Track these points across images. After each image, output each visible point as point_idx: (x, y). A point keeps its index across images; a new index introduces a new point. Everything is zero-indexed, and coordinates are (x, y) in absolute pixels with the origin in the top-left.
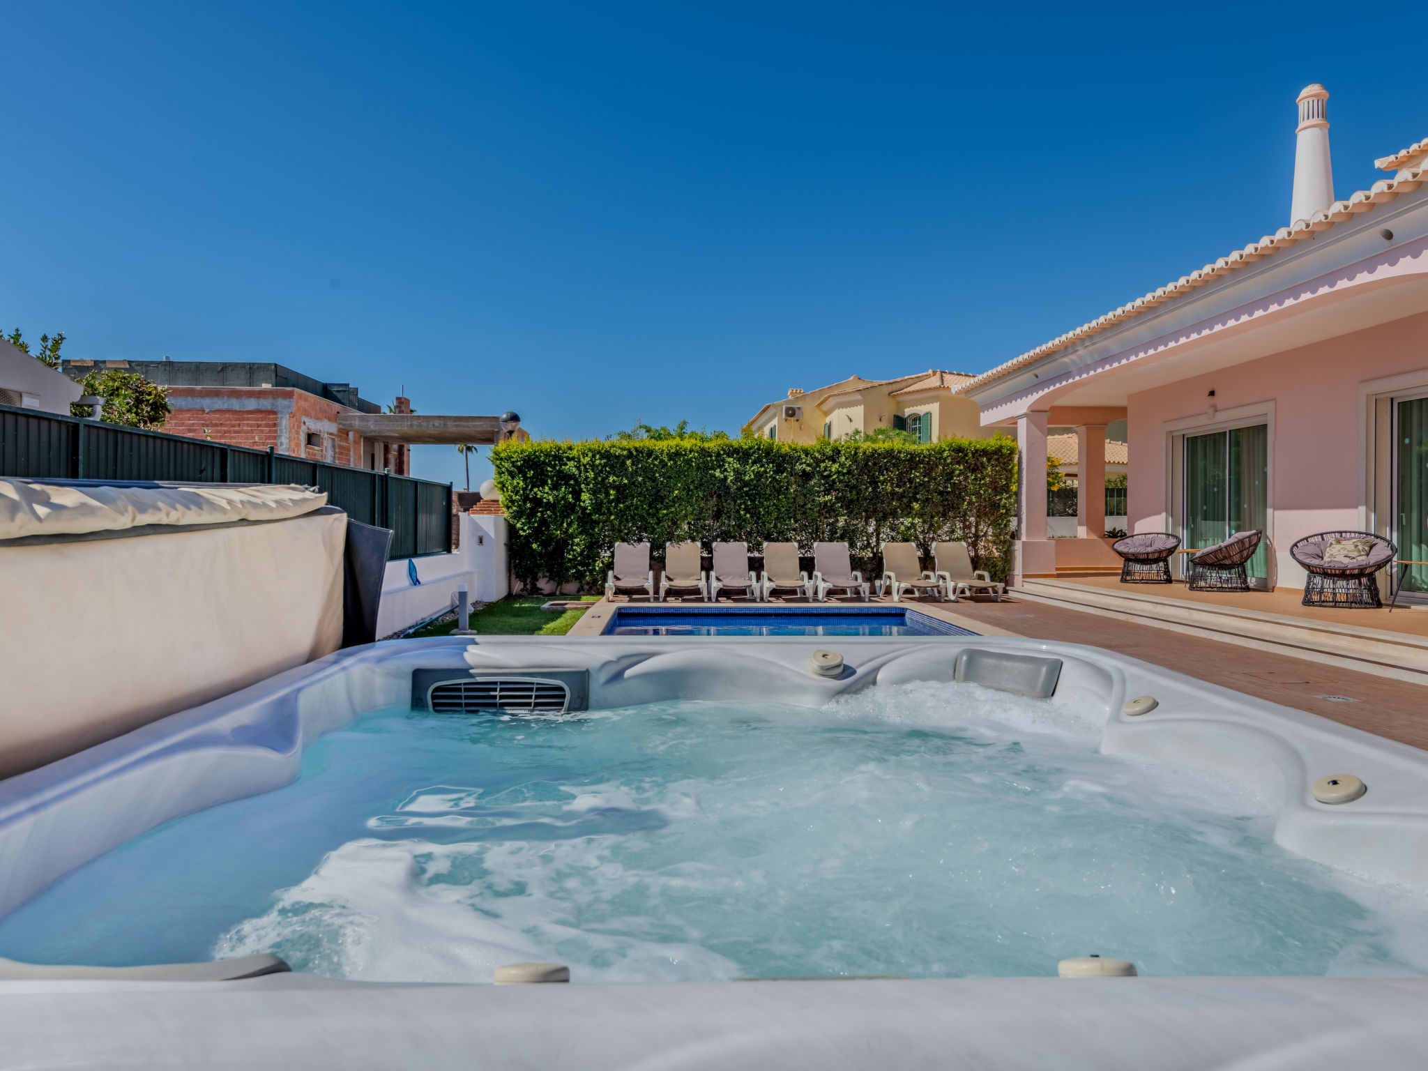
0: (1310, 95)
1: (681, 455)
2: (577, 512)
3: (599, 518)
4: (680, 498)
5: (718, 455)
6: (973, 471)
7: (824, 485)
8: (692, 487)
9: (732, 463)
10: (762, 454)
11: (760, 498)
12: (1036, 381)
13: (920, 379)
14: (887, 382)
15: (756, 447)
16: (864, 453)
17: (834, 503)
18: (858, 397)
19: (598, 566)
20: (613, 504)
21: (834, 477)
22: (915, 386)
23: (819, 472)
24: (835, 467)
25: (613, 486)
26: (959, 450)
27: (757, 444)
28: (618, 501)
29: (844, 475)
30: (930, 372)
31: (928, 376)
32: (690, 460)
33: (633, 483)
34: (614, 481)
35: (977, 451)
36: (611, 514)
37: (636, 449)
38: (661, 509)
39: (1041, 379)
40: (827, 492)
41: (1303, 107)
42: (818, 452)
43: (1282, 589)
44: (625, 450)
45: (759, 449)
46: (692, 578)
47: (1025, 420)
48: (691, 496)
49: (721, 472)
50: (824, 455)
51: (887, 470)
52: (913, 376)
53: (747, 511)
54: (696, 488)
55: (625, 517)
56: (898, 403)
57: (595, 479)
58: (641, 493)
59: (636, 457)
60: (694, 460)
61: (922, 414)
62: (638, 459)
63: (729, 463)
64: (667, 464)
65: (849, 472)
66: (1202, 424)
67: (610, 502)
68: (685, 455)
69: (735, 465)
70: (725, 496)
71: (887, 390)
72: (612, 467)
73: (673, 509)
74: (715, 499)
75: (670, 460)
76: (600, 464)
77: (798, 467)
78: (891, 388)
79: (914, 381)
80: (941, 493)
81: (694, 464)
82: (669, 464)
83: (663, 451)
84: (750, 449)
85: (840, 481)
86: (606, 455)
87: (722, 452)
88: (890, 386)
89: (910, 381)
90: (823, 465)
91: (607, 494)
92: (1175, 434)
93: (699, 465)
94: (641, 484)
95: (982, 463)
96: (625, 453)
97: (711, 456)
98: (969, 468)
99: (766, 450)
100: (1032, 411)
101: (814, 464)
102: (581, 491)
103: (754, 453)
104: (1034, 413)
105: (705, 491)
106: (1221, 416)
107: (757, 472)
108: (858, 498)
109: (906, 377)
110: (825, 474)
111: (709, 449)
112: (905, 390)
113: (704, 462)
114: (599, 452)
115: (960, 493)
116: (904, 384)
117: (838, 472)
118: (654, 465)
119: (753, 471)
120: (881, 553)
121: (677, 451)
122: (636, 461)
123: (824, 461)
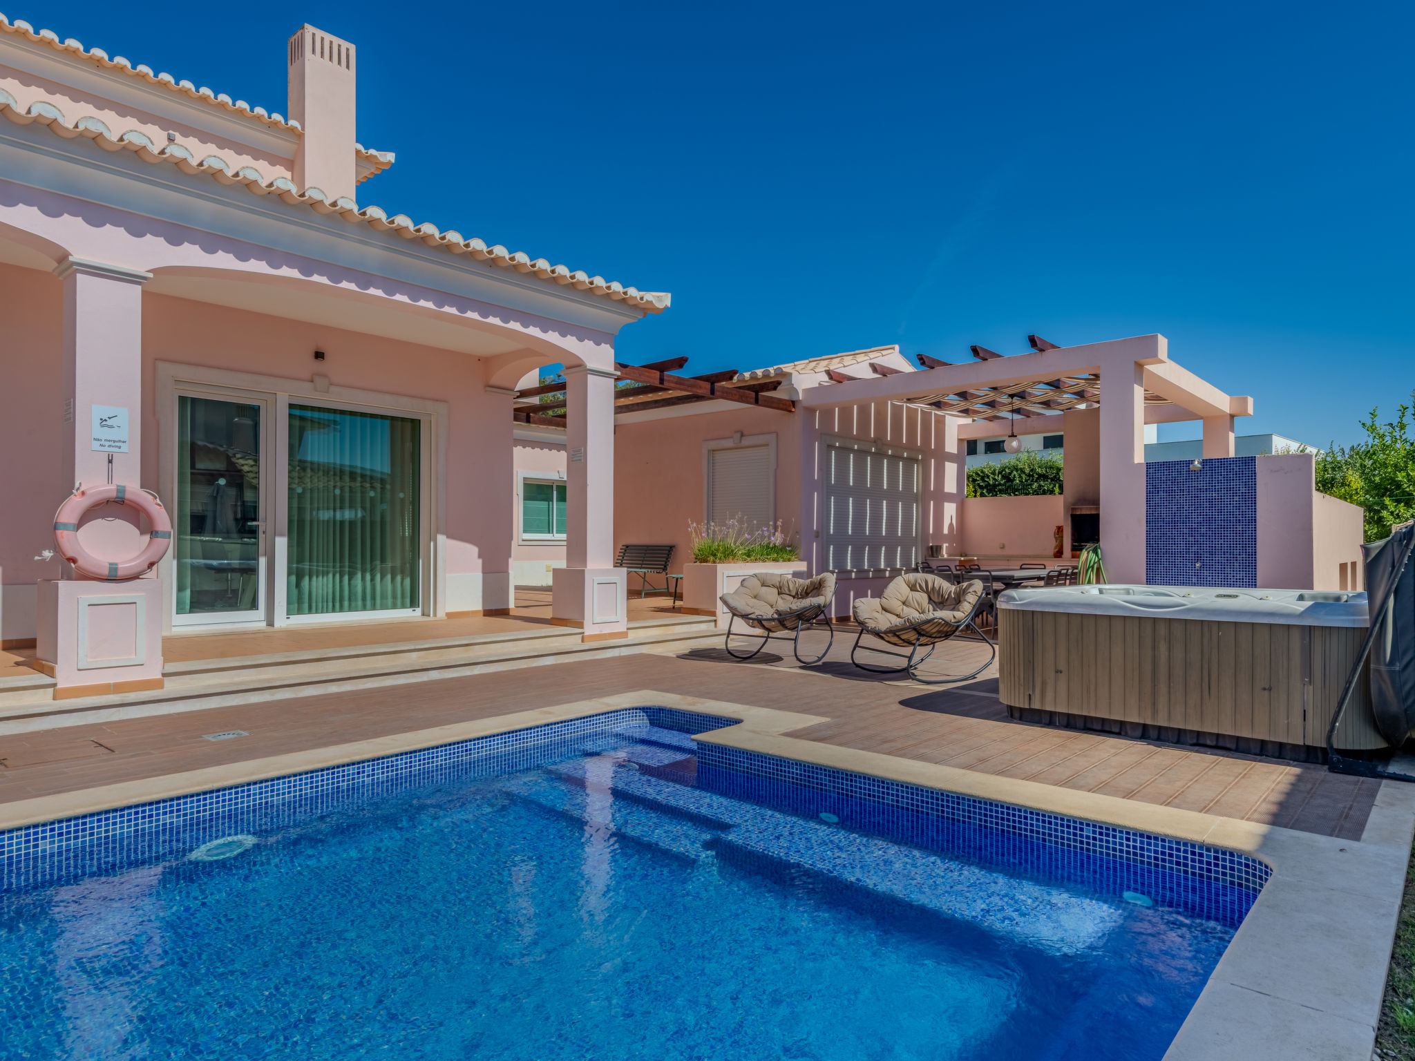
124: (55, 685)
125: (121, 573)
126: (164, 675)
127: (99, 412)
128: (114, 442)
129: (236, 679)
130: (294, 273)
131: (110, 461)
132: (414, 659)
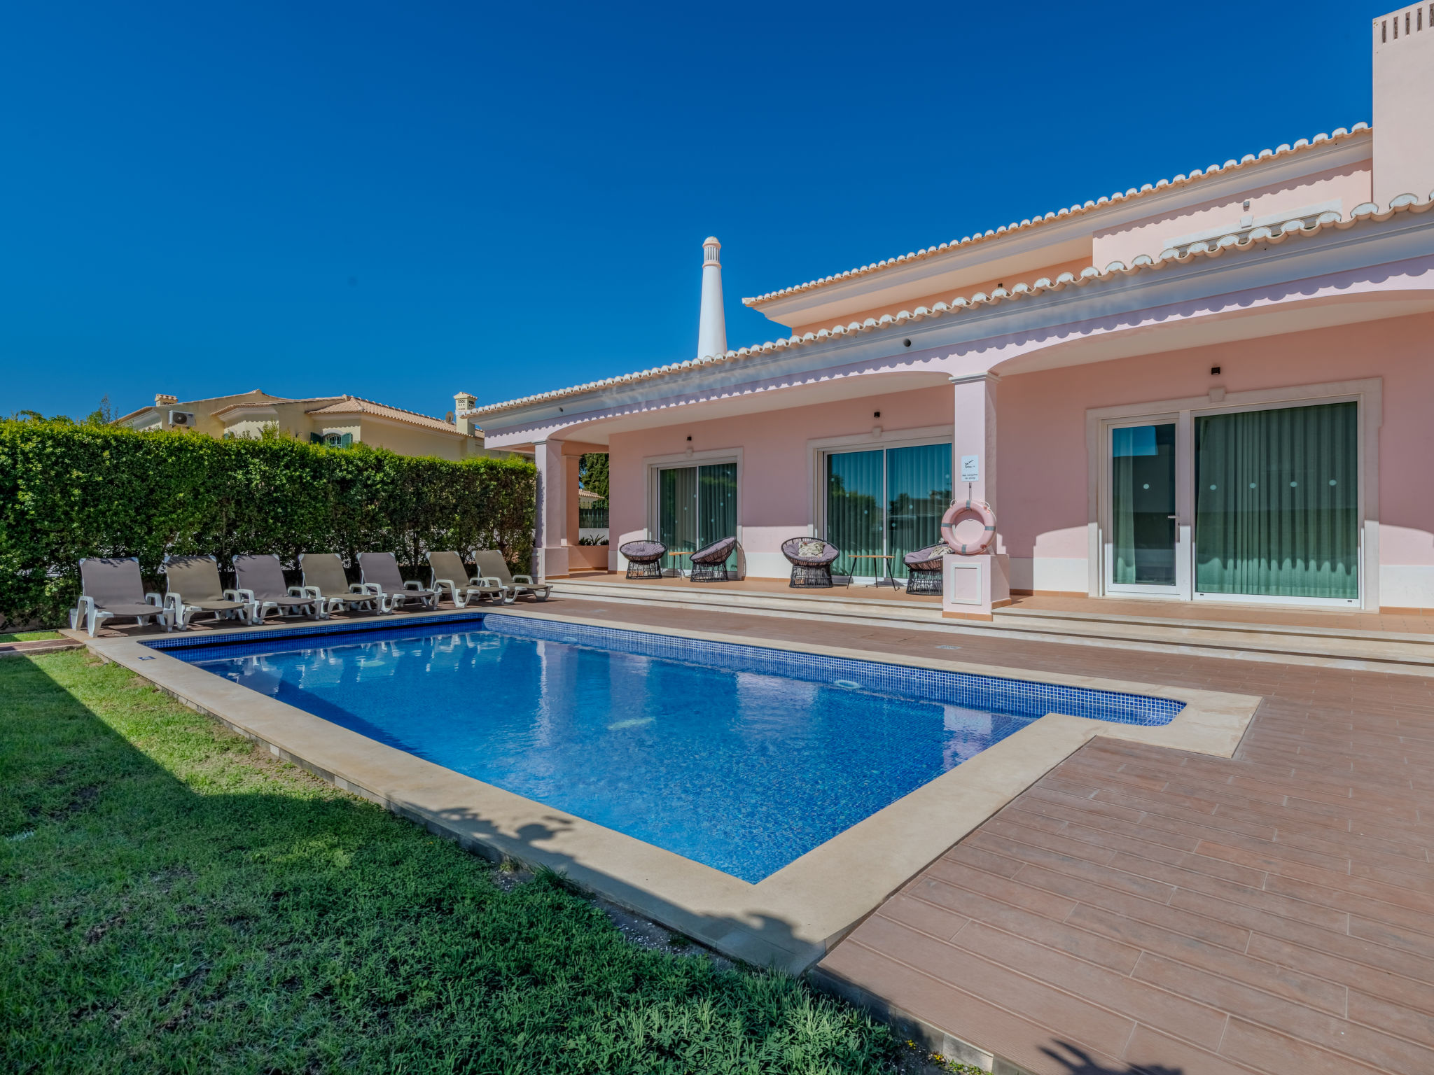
0: (710, 244)
1: (186, 450)
2: (8, 517)
3: (49, 526)
4: (185, 502)
5: (238, 453)
6: (504, 487)
7: (366, 494)
8: (202, 490)
9: (258, 465)
10: (295, 457)
11: (292, 505)
12: (560, 414)
13: (335, 402)
14: (303, 400)
15: (289, 449)
16: (409, 464)
17: (377, 513)
18: (273, 411)
19: (50, 591)
20: (76, 508)
21: (378, 486)
22: (331, 407)
23: (361, 480)
24: (379, 477)
25: (76, 483)
26: (492, 468)
27: (289, 446)
28: (84, 503)
29: (387, 484)
30: (345, 396)
31: (343, 401)
32: (201, 457)
33: (111, 482)
34: (78, 477)
35: (507, 469)
36: (72, 521)
37: (116, 438)
38: (154, 515)
39: (565, 413)
40: (371, 500)
41: (706, 250)
42: (360, 459)
43: (749, 578)
44: (98, 437)
45: (292, 451)
46: (210, 598)
47: (544, 446)
48: (200, 500)
49: (244, 474)
50: (366, 462)
51: (430, 482)
52: (328, 398)
53: (276, 519)
54: (208, 491)
55: (95, 525)
56: (315, 421)
57: (43, 472)
58: (123, 494)
59: (116, 448)
60: (206, 458)
61: (342, 435)
62: (119, 451)
63: (255, 464)
64: (165, 461)
65: (393, 482)
66: (679, 460)
67: (72, 505)
68: (193, 451)
69: (262, 467)
70: (245, 502)
71: (303, 408)
72: (75, 459)
73: (174, 516)
74: (233, 505)
75: (170, 455)
76: (53, 453)
77: (338, 473)
78: (306, 407)
79: (332, 402)
80: (478, 506)
81: (206, 463)
82: (170, 461)
83: (160, 443)
84: (282, 449)
85: (385, 491)
86: (66, 442)
87: (243, 451)
88: (306, 405)
89: (326, 403)
90: (365, 473)
91: (65, 493)
92: (653, 467)
93: (212, 463)
94: (123, 484)
95: (511, 481)
96: (99, 441)
97: (230, 455)
98: (500, 484)
99: (300, 453)
100: (552, 439)
101: (356, 472)
102: (16, 488)
103: (285, 455)
104: (552, 441)
105: (219, 495)
106: (697, 456)
107: (289, 477)
108: (401, 509)
109: (317, 399)
110: (369, 482)
111: (226, 446)
112: (325, 410)
113: (218, 461)
114: (52, 437)
115: (493, 507)
116: (319, 405)
117: (382, 481)
118: (146, 460)
119: (285, 475)
120: (428, 562)
121: (181, 445)
122: (117, 454)
123: (366, 470)
124: (942, 610)
125: (967, 551)
126: (993, 613)
127: (965, 459)
128: (973, 476)
129: (1036, 624)
130: (1078, 335)
131: (970, 487)
132: (1184, 635)
